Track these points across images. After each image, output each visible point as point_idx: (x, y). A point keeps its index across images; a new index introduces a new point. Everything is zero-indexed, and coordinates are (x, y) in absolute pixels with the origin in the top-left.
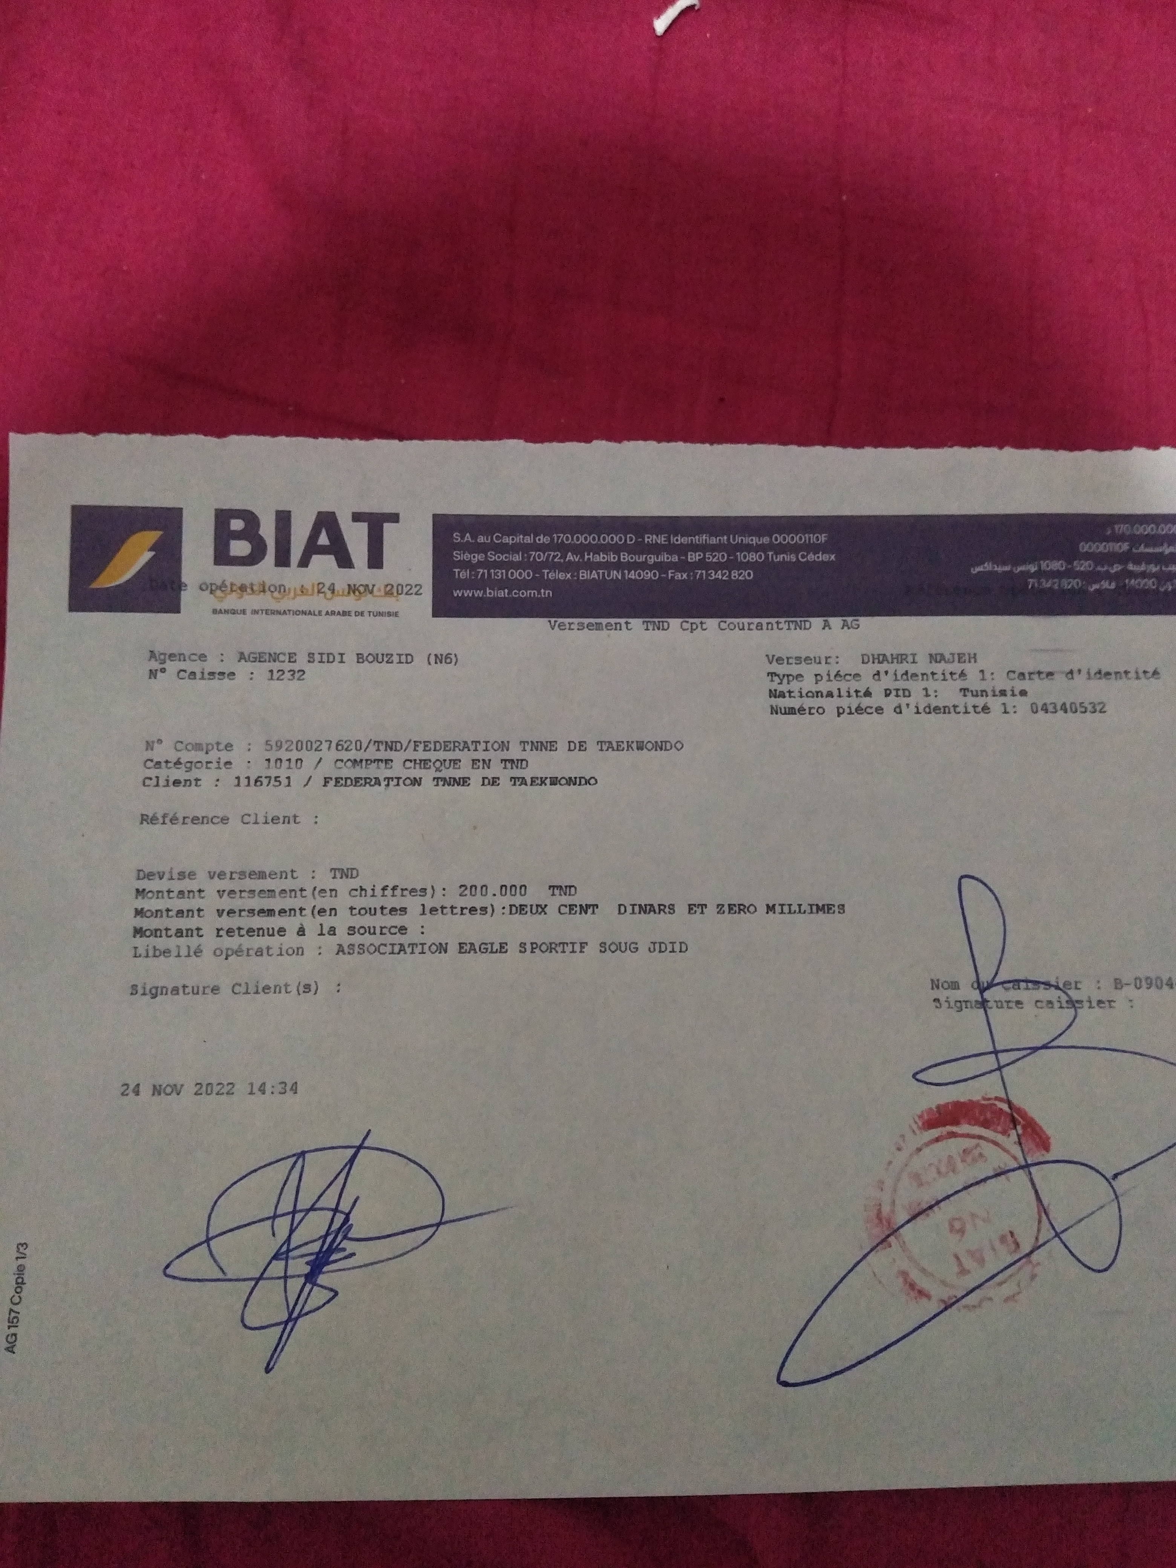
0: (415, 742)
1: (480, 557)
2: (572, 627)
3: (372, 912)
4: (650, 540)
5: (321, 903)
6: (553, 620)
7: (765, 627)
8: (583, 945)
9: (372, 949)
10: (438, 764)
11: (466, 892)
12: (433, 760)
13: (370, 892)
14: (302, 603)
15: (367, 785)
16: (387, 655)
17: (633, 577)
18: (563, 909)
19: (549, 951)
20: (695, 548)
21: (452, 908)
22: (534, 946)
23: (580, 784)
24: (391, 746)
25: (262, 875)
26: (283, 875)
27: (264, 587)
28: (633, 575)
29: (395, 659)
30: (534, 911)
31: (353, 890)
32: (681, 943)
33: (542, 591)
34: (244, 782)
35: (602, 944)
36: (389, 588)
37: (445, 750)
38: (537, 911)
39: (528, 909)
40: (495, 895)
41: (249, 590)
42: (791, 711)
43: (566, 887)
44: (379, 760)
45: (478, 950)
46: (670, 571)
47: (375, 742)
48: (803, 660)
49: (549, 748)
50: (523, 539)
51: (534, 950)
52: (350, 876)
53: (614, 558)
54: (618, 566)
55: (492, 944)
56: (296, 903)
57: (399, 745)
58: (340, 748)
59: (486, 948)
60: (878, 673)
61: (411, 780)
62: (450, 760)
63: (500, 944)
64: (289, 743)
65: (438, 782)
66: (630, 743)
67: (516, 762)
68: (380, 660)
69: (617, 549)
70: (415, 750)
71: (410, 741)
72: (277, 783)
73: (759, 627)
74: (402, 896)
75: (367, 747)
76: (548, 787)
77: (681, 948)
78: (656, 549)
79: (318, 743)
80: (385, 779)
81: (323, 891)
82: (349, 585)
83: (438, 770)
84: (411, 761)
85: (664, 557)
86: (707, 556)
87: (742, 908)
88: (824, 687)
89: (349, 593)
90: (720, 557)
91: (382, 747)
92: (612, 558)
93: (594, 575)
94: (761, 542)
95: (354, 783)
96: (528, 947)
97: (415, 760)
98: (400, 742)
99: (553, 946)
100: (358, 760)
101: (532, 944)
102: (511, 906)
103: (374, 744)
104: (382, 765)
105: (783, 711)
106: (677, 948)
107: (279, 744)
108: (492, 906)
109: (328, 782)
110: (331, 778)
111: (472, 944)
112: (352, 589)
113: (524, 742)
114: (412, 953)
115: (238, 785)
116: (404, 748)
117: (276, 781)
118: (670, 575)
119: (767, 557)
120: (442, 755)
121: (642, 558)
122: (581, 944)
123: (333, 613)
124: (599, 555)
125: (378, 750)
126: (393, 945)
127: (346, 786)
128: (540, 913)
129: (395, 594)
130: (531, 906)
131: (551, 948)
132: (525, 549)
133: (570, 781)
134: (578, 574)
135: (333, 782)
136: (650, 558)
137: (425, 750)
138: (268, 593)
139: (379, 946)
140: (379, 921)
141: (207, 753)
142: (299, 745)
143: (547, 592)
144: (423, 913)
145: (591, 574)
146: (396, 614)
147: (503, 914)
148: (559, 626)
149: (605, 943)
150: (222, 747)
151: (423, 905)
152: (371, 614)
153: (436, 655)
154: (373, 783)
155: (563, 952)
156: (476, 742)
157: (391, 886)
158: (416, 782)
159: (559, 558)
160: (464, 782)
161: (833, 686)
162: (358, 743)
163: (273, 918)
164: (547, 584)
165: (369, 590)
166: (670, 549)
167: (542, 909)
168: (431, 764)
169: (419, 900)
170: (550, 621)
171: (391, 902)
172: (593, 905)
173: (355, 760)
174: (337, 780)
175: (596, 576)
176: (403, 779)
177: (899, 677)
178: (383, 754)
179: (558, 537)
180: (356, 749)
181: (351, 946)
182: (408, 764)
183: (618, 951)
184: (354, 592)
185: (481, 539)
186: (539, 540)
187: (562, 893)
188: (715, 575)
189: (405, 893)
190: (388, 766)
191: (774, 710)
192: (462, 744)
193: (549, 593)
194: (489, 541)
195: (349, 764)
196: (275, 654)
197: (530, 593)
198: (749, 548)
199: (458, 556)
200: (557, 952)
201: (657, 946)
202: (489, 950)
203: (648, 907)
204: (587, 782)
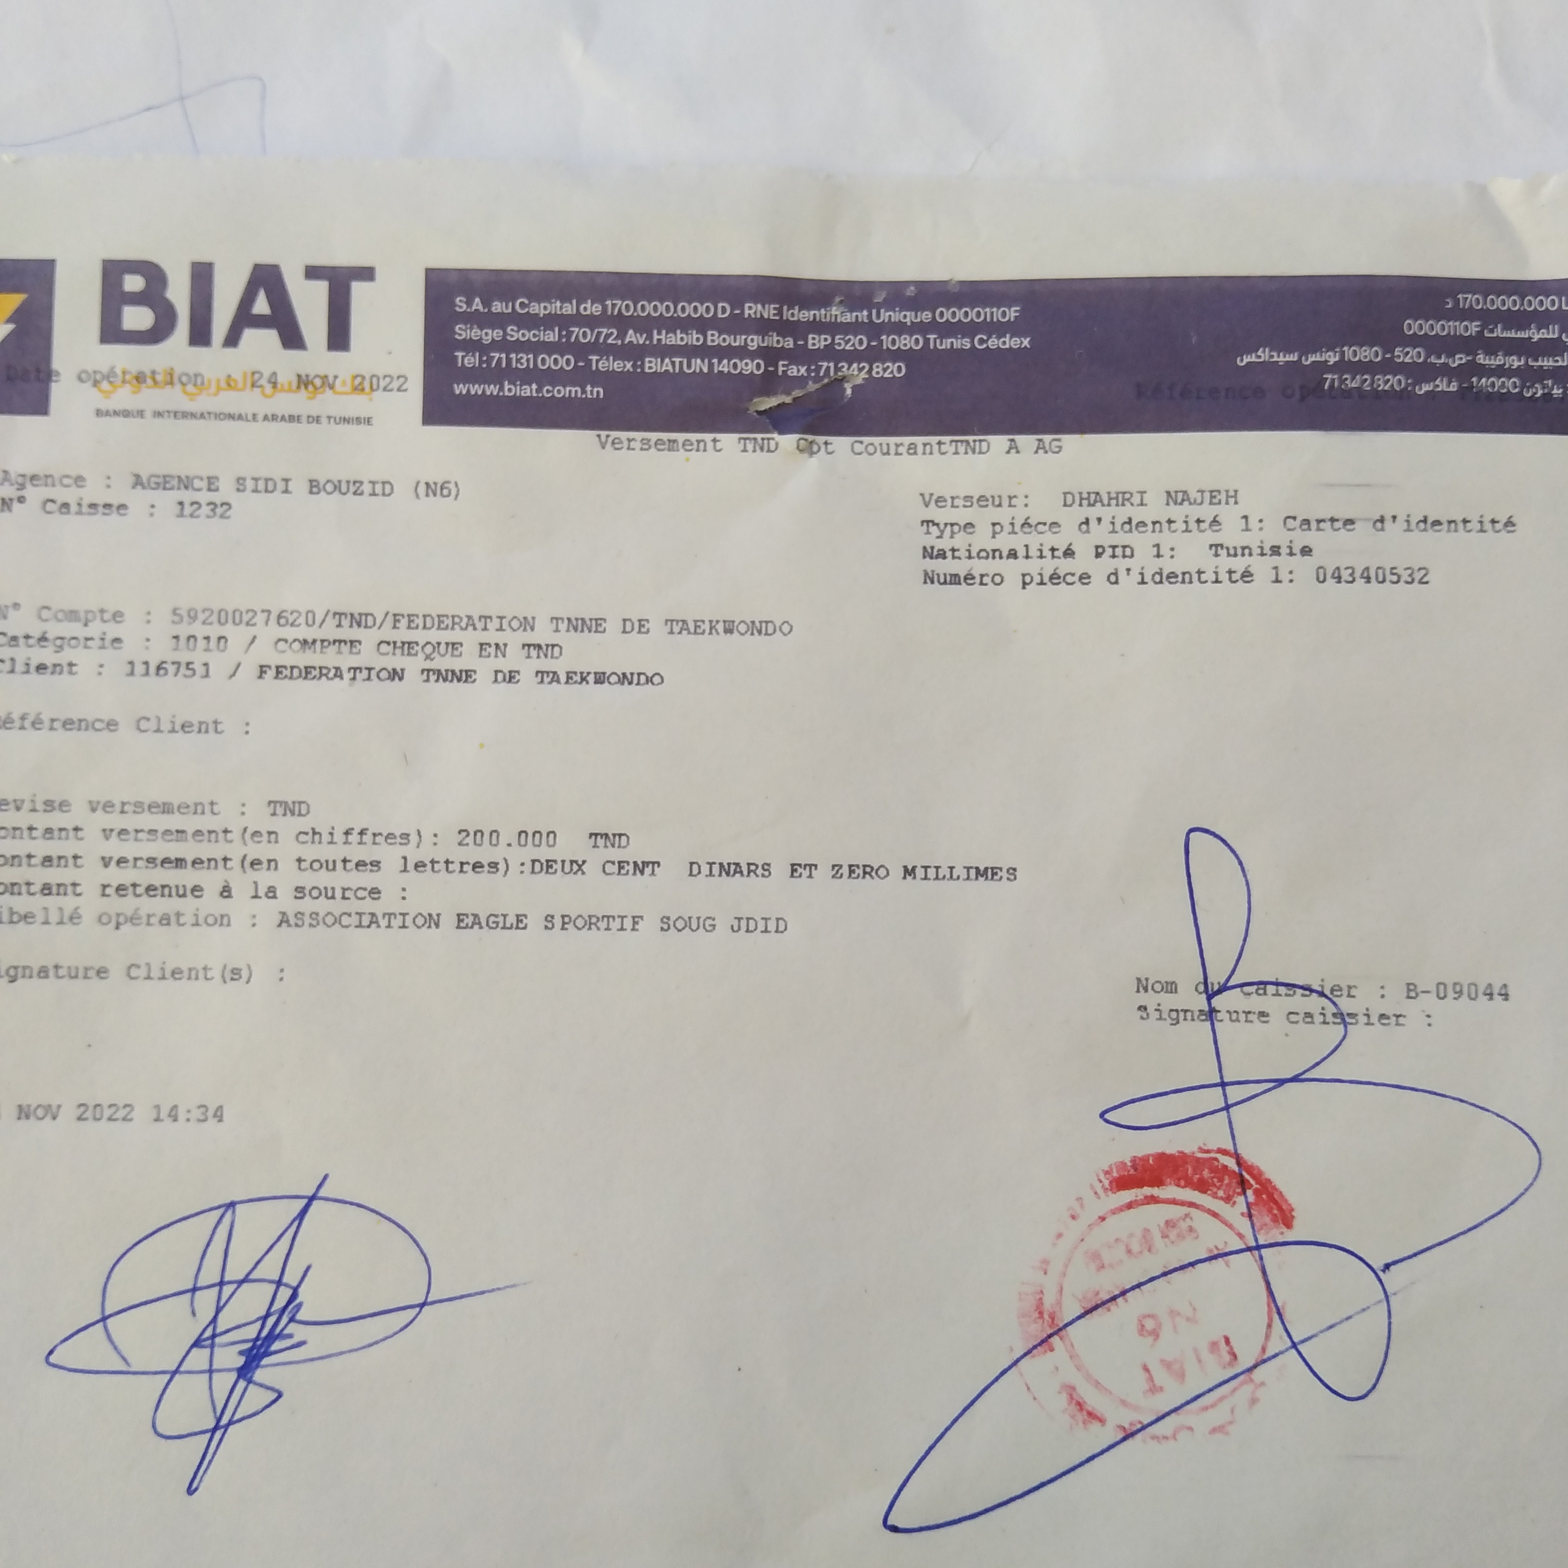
0: (395, 615)
1: (495, 334)
2: (633, 444)
3: (329, 866)
4: (752, 312)
5: (254, 851)
6: (603, 433)
7: (920, 449)
8: (636, 919)
9: (330, 920)
10: (429, 649)
11: (467, 840)
12: (421, 643)
13: (326, 838)
14: (228, 401)
15: (324, 678)
16: (355, 482)
17: (726, 370)
18: (610, 868)
19: (587, 927)
20: (818, 327)
21: (447, 862)
22: (566, 920)
23: (638, 684)
24: (358, 620)
25: (166, 809)
26: (197, 809)
27: (171, 375)
28: (724, 366)
29: (367, 488)
30: (567, 869)
31: (301, 833)
32: (778, 919)
33: (589, 388)
34: (139, 669)
35: (665, 919)
36: (359, 380)
37: (439, 628)
38: (572, 870)
39: (558, 866)
40: (509, 845)
41: (149, 381)
42: (955, 579)
43: (614, 835)
44: (340, 641)
45: (484, 924)
46: (781, 363)
47: (335, 614)
48: (975, 500)
49: (594, 629)
50: (561, 308)
51: (566, 926)
52: (297, 812)
53: (698, 339)
54: (704, 351)
55: (505, 916)
56: (217, 850)
57: (370, 620)
58: (282, 621)
59: (496, 922)
60: (1087, 522)
61: (389, 672)
62: (447, 644)
63: (518, 916)
64: (207, 613)
65: (428, 676)
66: (714, 624)
67: (544, 648)
68: (344, 489)
69: (702, 325)
70: (395, 627)
71: (387, 614)
72: (189, 673)
73: (912, 450)
74: (374, 843)
75: (323, 621)
76: (591, 687)
77: (777, 927)
78: (763, 326)
79: (251, 614)
80: (350, 669)
81: (256, 833)
82: (299, 376)
83: (428, 657)
84: (388, 643)
85: (774, 340)
86: (837, 341)
87: (868, 871)
88: (1004, 542)
89: (299, 387)
90: (857, 342)
91: (346, 622)
92: (694, 338)
93: (667, 365)
94: (919, 320)
95: (304, 674)
96: (558, 922)
97: (395, 643)
98: (372, 615)
99: (594, 920)
100: (310, 641)
101: (563, 917)
102: (534, 861)
103: (334, 617)
104: (345, 648)
105: (942, 580)
106: (772, 926)
107: (192, 614)
108: (506, 860)
109: (265, 672)
110: (269, 667)
111: (476, 916)
112: (303, 382)
113: (557, 619)
114: (389, 926)
115: (132, 673)
116: (378, 624)
117: (188, 668)
118: (781, 369)
119: (927, 341)
120: (434, 635)
121: (739, 341)
122: (634, 917)
123: (274, 417)
124: (676, 335)
125: (339, 625)
126: (360, 914)
127: (291, 678)
128: (575, 873)
129: (367, 389)
130: (563, 862)
131: (591, 922)
132: (563, 322)
133: (624, 679)
134: (643, 363)
135: (271, 673)
136: (752, 340)
137: (409, 627)
138: (178, 387)
139: (341, 916)
140: (339, 879)
141: (86, 625)
142: (222, 616)
143: (595, 390)
144: (405, 870)
145: (662, 361)
146: (368, 421)
147: (522, 872)
148: (613, 443)
149: (668, 918)
150: (107, 616)
151: (405, 858)
152: (332, 420)
153: (427, 484)
154: (331, 675)
155: (608, 929)
156: (486, 617)
157: (358, 830)
158: (396, 675)
159: (615, 339)
160: (466, 676)
161: (1017, 542)
162: (310, 615)
163: (184, 870)
164: (598, 378)
165: (328, 383)
166: (784, 327)
167: (578, 866)
168: (419, 648)
169: (398, 851)
170: (599, 436)
171: (357, 853)
172: (653, 863)
173: (305, 641)
174: (279, 670)
175: (670, 368)
176: (378, 669)
177: (1118, 527)
178: (347, 633)
179: (614, 305)
180: (307, 623)
181: (299, 914)
182: (384, 648)
183: (687, 929)
184: (306, 388)
185: (498, 307)
186: (585, 309)
187: (608, 844)
188: (848, 369)
189: (378, 839)
190: (354, 650)
191: (929, 578)
192: (465, 620)
193: (598, 392)
194: (510, 310)
195: (296, 646)
196: (187, 477)
197: (570, 391)
198: (899, 328)
199: (462, 332)
200: (598, 929)
201: (743, 923)
202: (501, 925)
203: (733, 867)
204: (649, 680)
